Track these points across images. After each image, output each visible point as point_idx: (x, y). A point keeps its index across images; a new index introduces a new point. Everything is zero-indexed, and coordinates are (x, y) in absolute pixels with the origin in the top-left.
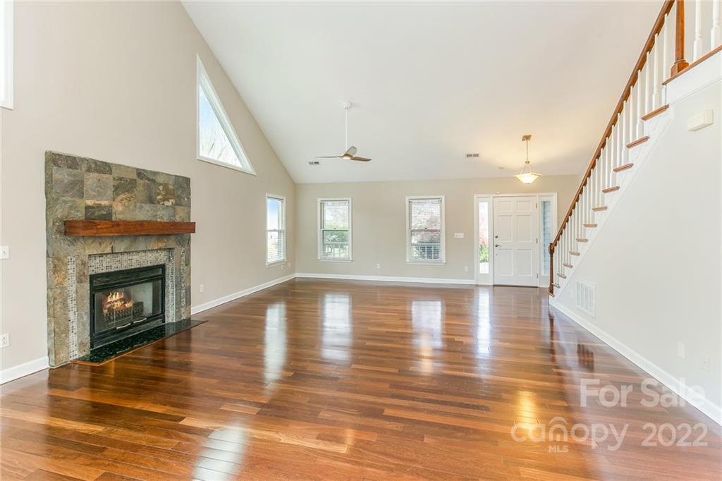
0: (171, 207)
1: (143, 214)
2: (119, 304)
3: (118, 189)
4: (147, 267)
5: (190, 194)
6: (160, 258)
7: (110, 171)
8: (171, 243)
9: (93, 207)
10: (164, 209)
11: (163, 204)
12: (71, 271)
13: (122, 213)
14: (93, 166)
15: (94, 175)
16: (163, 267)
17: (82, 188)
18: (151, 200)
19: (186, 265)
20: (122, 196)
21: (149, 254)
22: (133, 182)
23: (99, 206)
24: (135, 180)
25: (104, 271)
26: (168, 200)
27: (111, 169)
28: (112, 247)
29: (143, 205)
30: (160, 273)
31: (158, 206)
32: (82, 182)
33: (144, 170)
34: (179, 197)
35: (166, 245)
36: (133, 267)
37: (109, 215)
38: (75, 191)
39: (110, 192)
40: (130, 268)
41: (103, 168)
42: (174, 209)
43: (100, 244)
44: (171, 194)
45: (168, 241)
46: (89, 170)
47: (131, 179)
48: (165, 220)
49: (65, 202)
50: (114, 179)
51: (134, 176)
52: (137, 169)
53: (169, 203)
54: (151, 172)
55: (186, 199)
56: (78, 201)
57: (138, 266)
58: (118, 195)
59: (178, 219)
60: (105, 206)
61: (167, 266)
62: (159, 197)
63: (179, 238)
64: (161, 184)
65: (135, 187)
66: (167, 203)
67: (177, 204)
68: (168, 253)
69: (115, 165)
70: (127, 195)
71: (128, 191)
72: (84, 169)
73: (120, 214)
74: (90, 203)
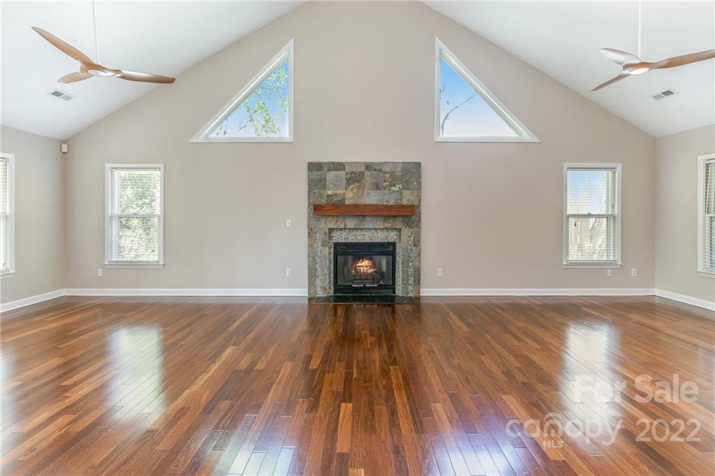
0: (398, 191)
1: (372, 198)
2: (365, 268)
3: (349, 181)
4: (378, 243)
5: (420, 178)
6: (391, 236)
7: (344, 168)
8: (398, 224)
9: (331, 196)
10: (390, 194)
11: (390, 190)
12: (318, 238)
13: (352, 198)
14: (332, 166)
15: (333, 173)
16: (394, 244)
17: (325, 183)
18: (377, 187)
19: (415, 245)
20: (352, 186)
21: (380, 232)
22: (361, 174)
23: (336, 194)
24: (364, 172)
25: (343, 241)
26: (395, 185)
27: (344, 167)
28: (345, 225)
29: (371, 192)
30: (391, 249)
31: (385, 191)
32: (325, 179)
33: (372, 163)
34: (407, 182)
35: (392, 226)
36: (365, 241)
37: (343, 200)
38: (321, 185)
39: (344, 185)
40: (363, 241)
41: (338, 166)
42: (401, 193)
43: (337, 221)
44: (398, 180)
45: (394, 221)
46: (329, 170)
47: (360, 172)
48: (392, 203)
49: (315, 193)
50: (346, 174)
51: (362, 169)
52: (365, 163)
53: (396, 188)
54: (378, 163)
55: (415, 183)
56: (322, 192)
57: (370, 241)
58: (349, 185)
59: (405, 202)
60: (340, 194)
61: (398, 245)
62: (385, 184)
63: (406, 220)
64: (388, 172)
65: (363, 177)
66: (393, 188)
67: (404, 188)
68: (398, 233)
69: (348, 163)
70: (357, 184)
71: (358, 182)
72: (326, 170)
73: (350, 199)
74: (330, 192)
